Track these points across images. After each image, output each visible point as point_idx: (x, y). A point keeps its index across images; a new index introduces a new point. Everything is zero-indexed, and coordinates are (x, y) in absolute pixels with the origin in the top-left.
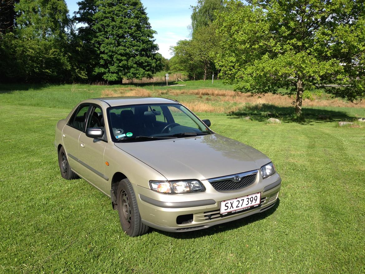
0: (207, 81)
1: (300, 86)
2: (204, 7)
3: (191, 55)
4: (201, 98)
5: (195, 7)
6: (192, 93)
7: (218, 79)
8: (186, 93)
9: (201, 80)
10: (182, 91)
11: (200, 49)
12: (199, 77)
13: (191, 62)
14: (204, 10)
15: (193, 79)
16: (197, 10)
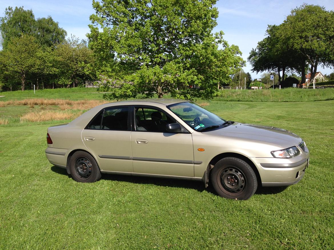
0: (27, 91)
1: (160, 91)
2: (14, 19)
3: (6, 65)
4: (33, 108)
5: (2, 18)
6: (18, 103)
7: (38, 89)
8: (13, 104)
9: (19, 91)
10: (7, 102)
11: (16, 59)
12: (16, 87)
13: (7, 73)
14: (14, 22)
15: (10, 90)
16: (6, 21)
